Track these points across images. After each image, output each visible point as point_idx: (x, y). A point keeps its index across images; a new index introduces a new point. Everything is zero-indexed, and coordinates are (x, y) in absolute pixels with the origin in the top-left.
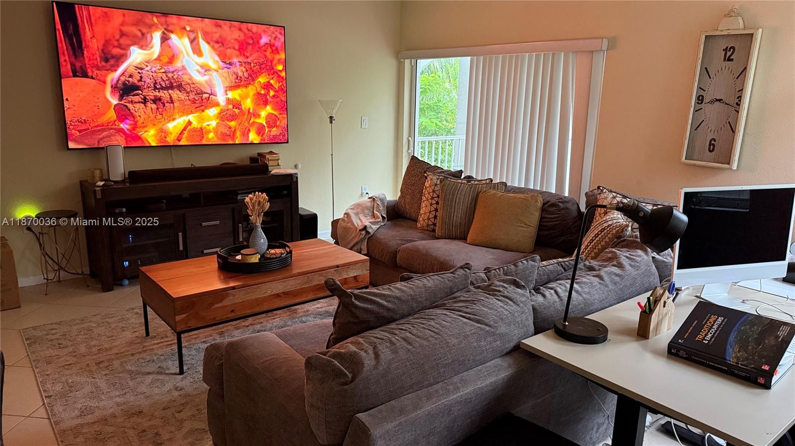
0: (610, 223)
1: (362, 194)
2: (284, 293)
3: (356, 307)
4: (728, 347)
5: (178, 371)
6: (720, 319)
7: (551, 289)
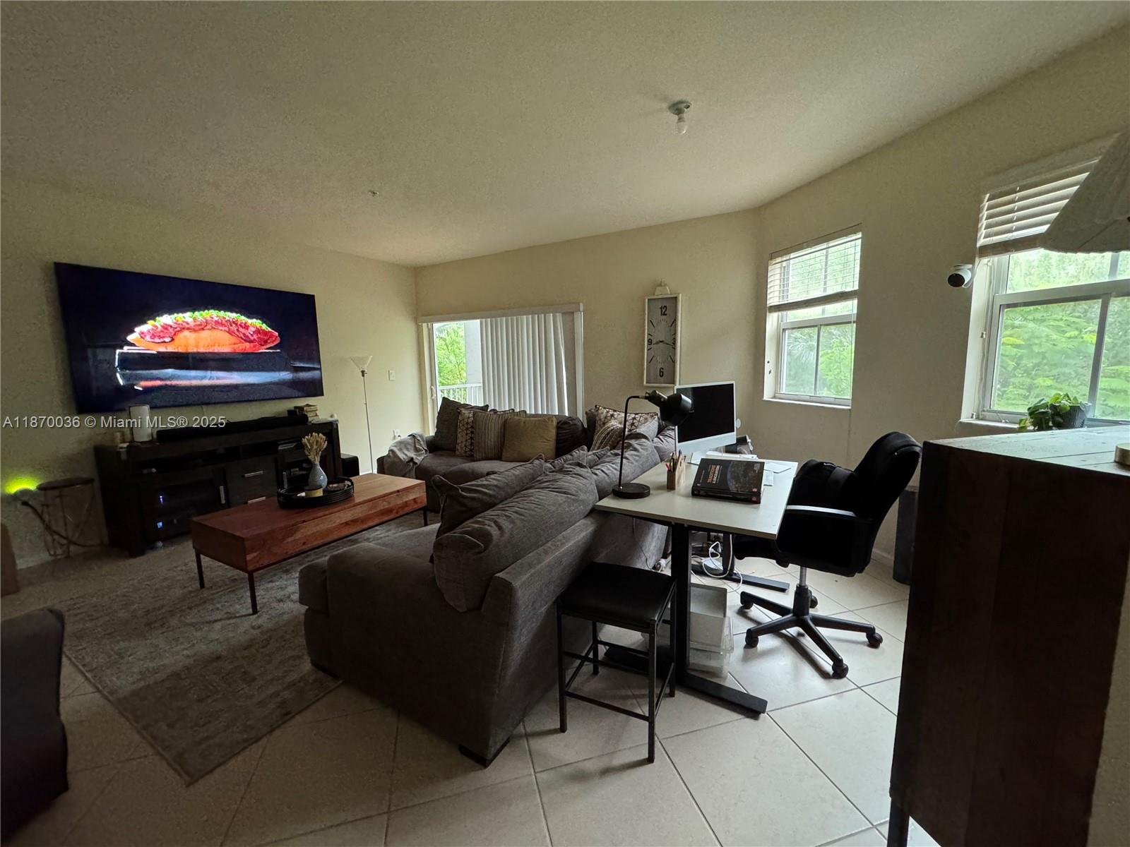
0: (612, 428)
1: (395, 437)
2: (352, 521)
3: (466, 497)
4: (729, 482)
5: (250, 611)
6: (718, 467)
7: (599, 469)
